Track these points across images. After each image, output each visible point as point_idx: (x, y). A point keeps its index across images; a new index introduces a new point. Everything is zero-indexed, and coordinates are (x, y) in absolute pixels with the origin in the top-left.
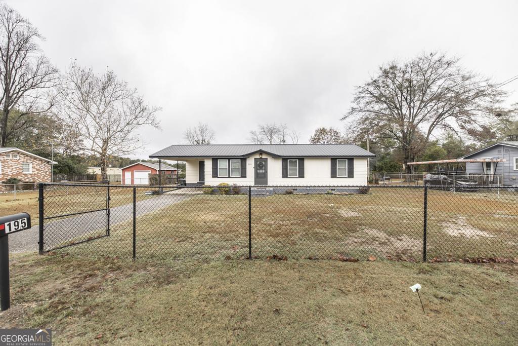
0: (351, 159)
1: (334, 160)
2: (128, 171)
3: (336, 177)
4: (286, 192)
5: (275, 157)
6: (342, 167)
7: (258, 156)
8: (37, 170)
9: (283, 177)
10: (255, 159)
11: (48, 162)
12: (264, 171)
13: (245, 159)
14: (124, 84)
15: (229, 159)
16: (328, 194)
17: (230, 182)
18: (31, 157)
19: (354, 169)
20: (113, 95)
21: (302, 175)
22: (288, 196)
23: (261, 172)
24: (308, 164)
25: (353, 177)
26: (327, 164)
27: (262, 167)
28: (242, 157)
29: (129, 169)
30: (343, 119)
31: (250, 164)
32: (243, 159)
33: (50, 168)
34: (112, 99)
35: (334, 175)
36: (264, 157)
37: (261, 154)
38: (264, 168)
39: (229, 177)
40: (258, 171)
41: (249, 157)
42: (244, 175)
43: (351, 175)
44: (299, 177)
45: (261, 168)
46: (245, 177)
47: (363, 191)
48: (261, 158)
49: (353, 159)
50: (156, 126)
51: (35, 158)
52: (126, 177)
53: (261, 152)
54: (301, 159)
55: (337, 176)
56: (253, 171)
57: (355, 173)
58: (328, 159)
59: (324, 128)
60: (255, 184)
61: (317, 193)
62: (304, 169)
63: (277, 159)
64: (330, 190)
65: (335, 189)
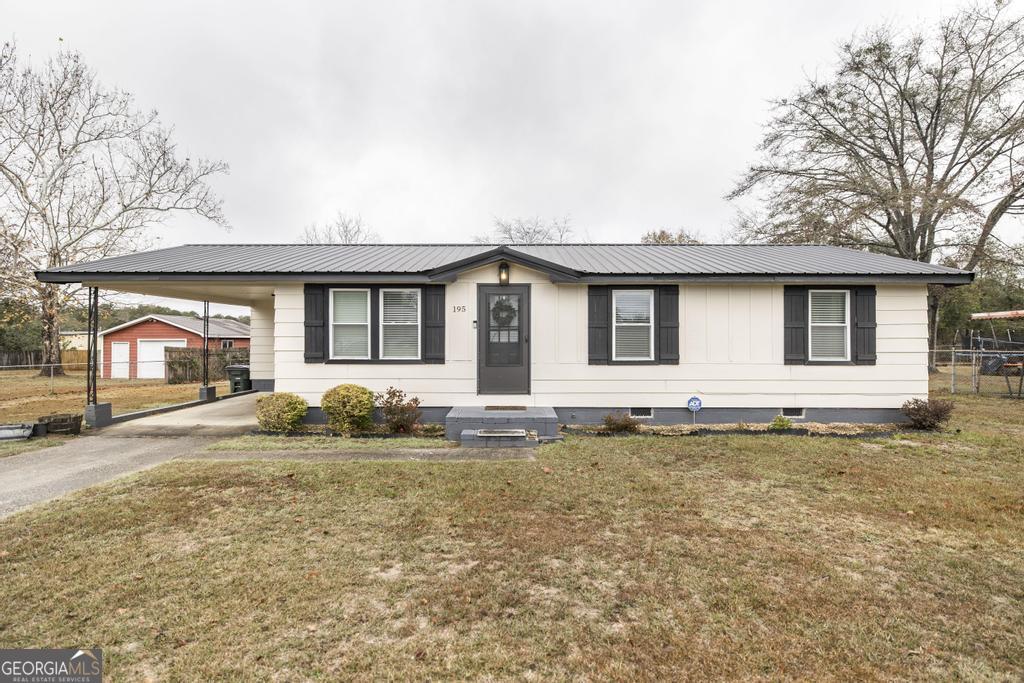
0: (863, 291)
1: (797, 291)
2: (123, 340)
3: (805, 362)
4: (609, 422)
5: (561, 277)
6: (830, 321)
7: (491, 277)
9: (592, 361)
10: (480, 286)
12: (514, 337)
13: (441, 288)
14: (120, 97)
15: (375, 288)
16: (780, 431)
17: (377, 382)
19: (880, 332)
20: (86, 128)
21: (667, 352)
22: (616, 440)
23: (504, 339)
24: (692, 309)
25: (872, 362)
26: (768, 313)
27: (510, 318)
28: (426, 280)
29: (124, 335)
30: (736, 193)
31: (462, 307)
32: (433, 286)
34: (82, 137)
35: (796, 352)
36: (517, 277)
37: (504, 267)
38: (515, 323)
39: (375, 360)
40: (494, 337)
41: (453, 280)
42: (433, 352)
43: (864, 352)
44: (660, 360)
45: (504, 325)
46: (441, 360)
47: (921, 419)
48: (504, 285)
49: (871, 289)
50: (211, 215)
52: (115, 357)
53: (503, 258)
54: (666, 290)
55: (810, 359)
56: (472, 335)
57: (881, 346)
58: (772, 286)
59: (663, 232)
60: (480, 392)
61: (734, 426)
62: (677, 327)
63: (565, 287)
64: (782, 413)
65: (801, 409)
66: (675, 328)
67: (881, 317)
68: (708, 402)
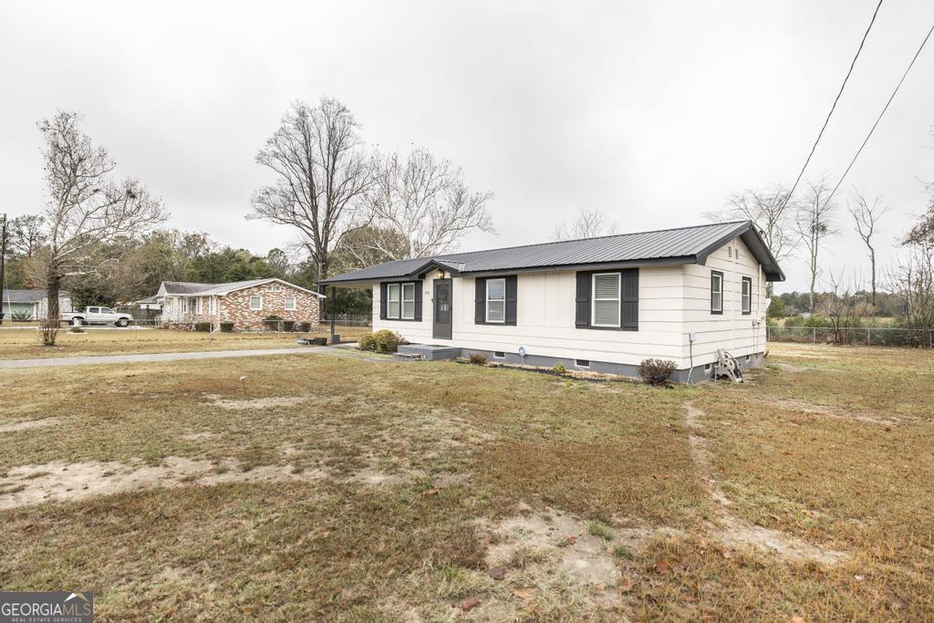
0: (630, 273)
1: (584, 275)
3: (589, 326)
4: (471, 357)
5: (464, 274)
6: (607, 296)
7: (438, 276)
8: (302, 306)
9: (477, 322)
10: (435, 280)
11: (315, 296)
12: (447, 308)
13: (421, 282)
15: (401, 284)
18: (295, 289)
19: (640, 304)
23: (444, 309)
25: (635, 328)
26: (566, 289)
27: (446, 297)
31: (428, 293)
33: (318, 303)
35: (583, 321)
36: (447, 276)
37: (441, 270)
38: (447, 300)
39: (400, 319)
40: (439, 308)
43: (630, 320)
44: (507, 323)
45: (444, 301)
46: (421, 319)
48: (442, 280)
49: (636, 271)
51: (300, 291)
53: (435, 265)
55: (593, 324)
56: (431, 307)
57: (642, 316)
60: (434, 337)
61: (534, 367)
62: (516, 302)
63: (468, 279)
64: (576, 362)
65: (588, 361)
66: (515, 302)
67: (642, 293)
68: (530, 351)
